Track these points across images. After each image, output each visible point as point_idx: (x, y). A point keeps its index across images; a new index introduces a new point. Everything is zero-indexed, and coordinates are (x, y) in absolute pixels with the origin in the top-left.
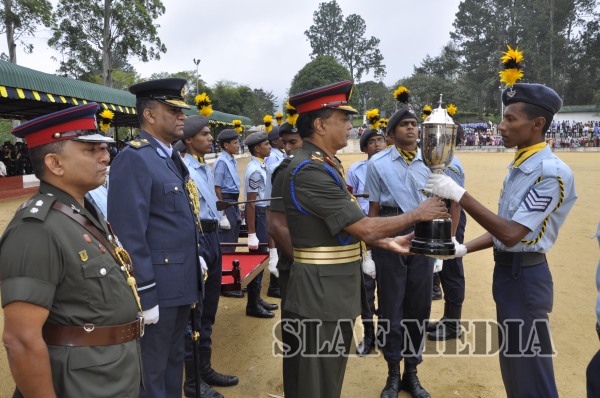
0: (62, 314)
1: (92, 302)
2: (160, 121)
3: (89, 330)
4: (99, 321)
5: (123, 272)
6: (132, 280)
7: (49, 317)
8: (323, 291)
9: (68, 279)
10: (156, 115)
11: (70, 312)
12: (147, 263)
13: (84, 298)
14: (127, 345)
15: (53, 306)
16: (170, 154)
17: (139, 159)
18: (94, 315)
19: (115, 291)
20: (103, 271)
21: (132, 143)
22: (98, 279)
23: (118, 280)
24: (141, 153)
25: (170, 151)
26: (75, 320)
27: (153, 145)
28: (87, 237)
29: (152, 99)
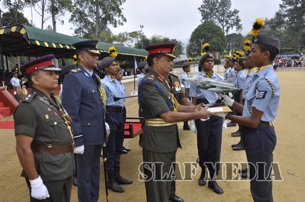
0: (39, 140)
1: (51, 136)
2: (86, 60)
3: (50, 147)
4: (54, 143)
5: (66, 124)
6: (69, 127)
7: (33, 141)
8: (156, 139)
9: (41, 126)
10: (85, 57)
11: (42, 139)
12: (78, 125)
13: (47, 134)
14: (67, 154)
15: (35, 136)
16: (91, 75)
17: (76, 78)
18: (52, 141)
19: (61, 131)
20: (55, 123)
21: (73, 70)
22: (53, 126)
23: (63, 127)
24: (76, 75)
25: (91, 73)
26: (44, 143)
27: (83, 71)
28: (49, 110)
29: (83, 50)
